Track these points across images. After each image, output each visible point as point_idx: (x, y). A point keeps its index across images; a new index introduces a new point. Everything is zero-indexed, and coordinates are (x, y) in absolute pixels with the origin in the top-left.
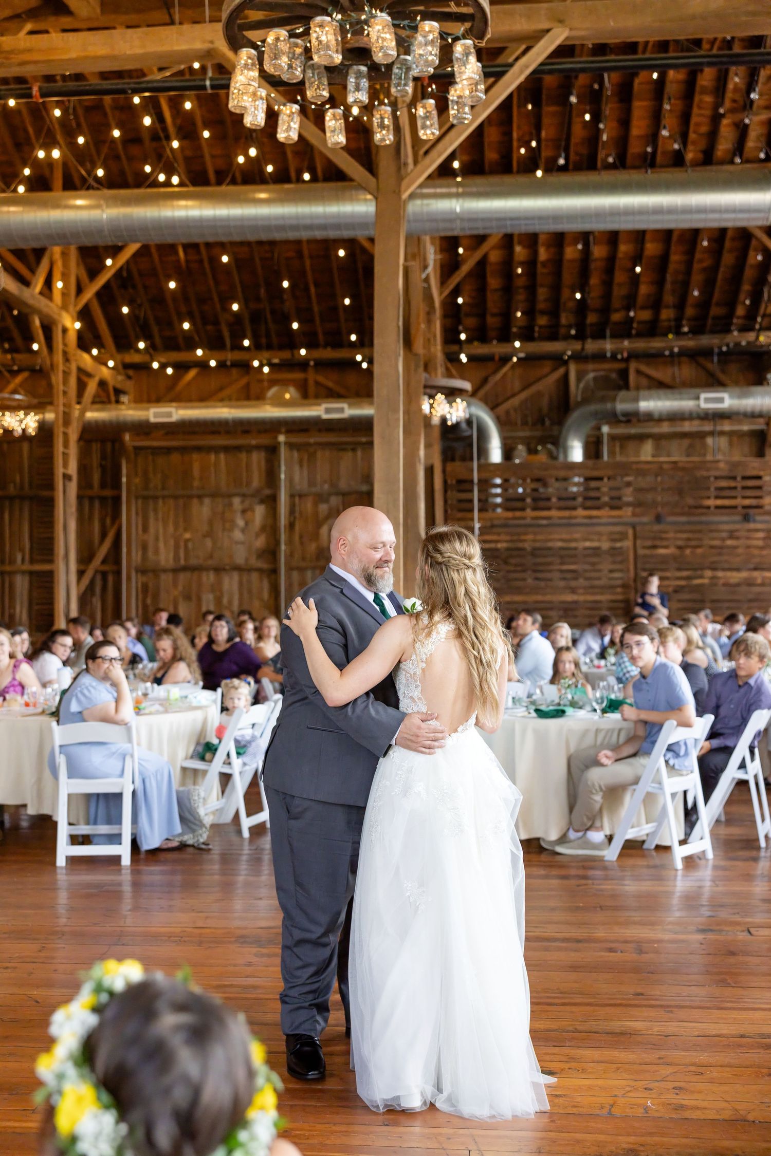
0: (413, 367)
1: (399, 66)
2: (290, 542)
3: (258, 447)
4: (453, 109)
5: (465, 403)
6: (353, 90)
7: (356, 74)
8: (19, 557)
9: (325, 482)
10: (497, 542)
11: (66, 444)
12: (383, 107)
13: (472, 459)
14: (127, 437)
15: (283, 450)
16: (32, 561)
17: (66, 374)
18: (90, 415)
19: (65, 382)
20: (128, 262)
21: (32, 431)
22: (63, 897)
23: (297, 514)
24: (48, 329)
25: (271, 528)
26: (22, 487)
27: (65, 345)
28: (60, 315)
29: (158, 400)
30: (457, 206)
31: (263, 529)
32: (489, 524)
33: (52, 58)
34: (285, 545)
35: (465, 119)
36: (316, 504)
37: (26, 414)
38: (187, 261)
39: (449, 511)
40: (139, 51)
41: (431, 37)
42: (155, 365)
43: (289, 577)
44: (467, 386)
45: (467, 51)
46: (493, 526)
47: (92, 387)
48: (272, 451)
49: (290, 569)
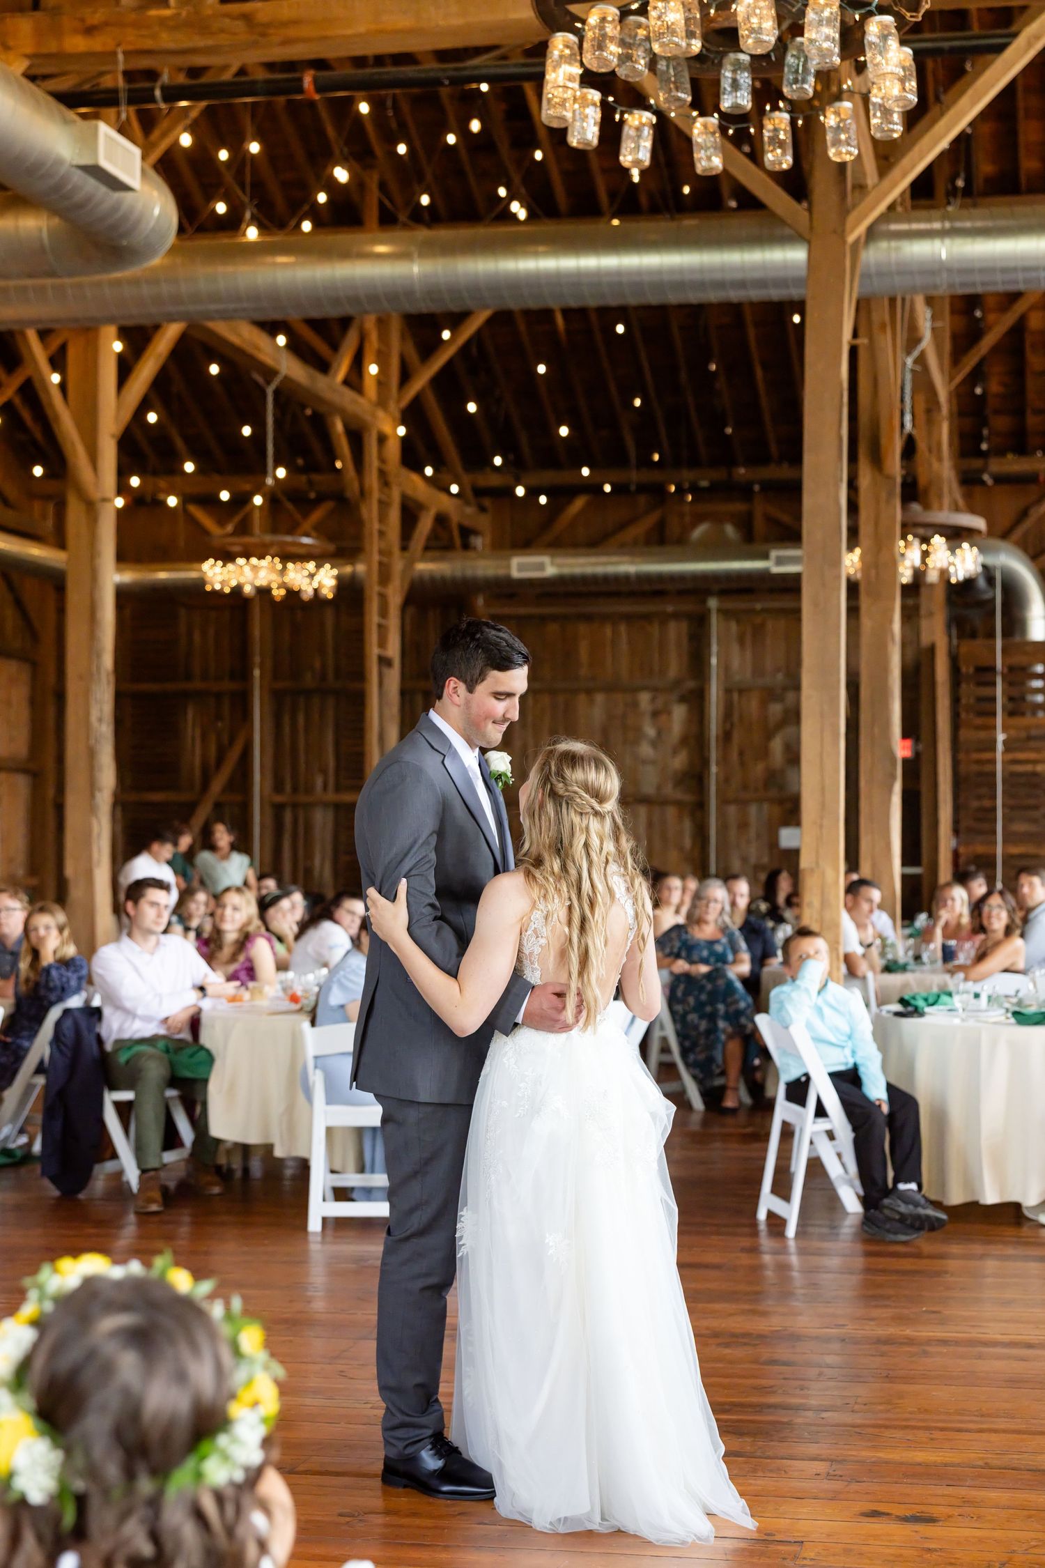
0: (884, 495)
1: (795, 53)
2: (724, 760)
3: (676, 616)
4: (875, 115)
5: (975, 549)
6: (729, 89)
7: (733, 65)
8: (319, 781)
9: (778, 670)
10: (1035, 762)
11: (384, 613)
12: (777, 113)
13: (992, 635)
14: (480, 601)
15: (714, 619)
16: (338, 789)
17: (384, 505)
18: (424, 567)
19: (383, 518)
20: (479, 332)
21: (328, 593)
22: (317, 1275)
23: (736, 718)
24: (356, 436)
25: (696, 740)
26: (323, 677)
27: (382, 460)
28: (374, 416)
29: (525, 544)
30: (942, 250)
31: (684, 741)
32: (1023, 734)
33: (329, 33)
34: (717, 764)
35: (893, 131)
36: (764, 704)
37: (318, 567)
38: (568, 331)
39: (963, 715)
40: (457, 21)
41: (826, 13)
42: (520, 491)
43: (721, 814)
44: (979, 523)
45: (886, 32)
46: (1029, 738)
47: (425, 525)
48: (699, 623)
49: (724, 801)
